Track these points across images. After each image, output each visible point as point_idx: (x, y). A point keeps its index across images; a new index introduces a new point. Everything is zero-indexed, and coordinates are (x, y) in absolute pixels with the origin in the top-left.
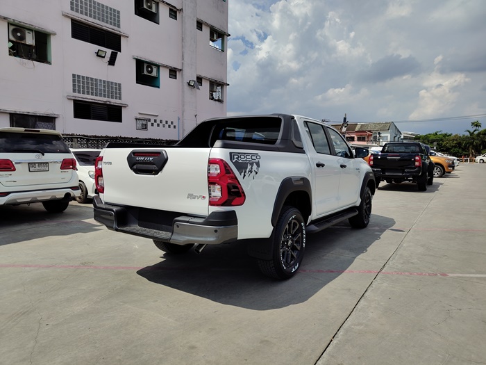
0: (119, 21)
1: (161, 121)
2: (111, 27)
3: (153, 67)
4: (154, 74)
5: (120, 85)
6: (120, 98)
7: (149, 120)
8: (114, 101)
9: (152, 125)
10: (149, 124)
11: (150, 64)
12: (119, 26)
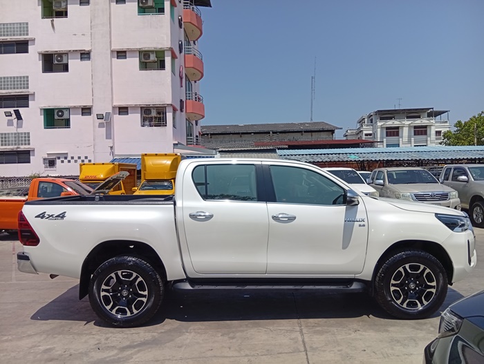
0: (28, 84)
1: (72, 158)
2: (21, 90)
3: (64, 111)
4: (66, 116)
5: (29, 133)
6: (29, 144)
7: (59, 158)
8: (23, 147)
9: (62, 162)
10: (58, 162)
11: (61, 110)
12: (28, 88)
